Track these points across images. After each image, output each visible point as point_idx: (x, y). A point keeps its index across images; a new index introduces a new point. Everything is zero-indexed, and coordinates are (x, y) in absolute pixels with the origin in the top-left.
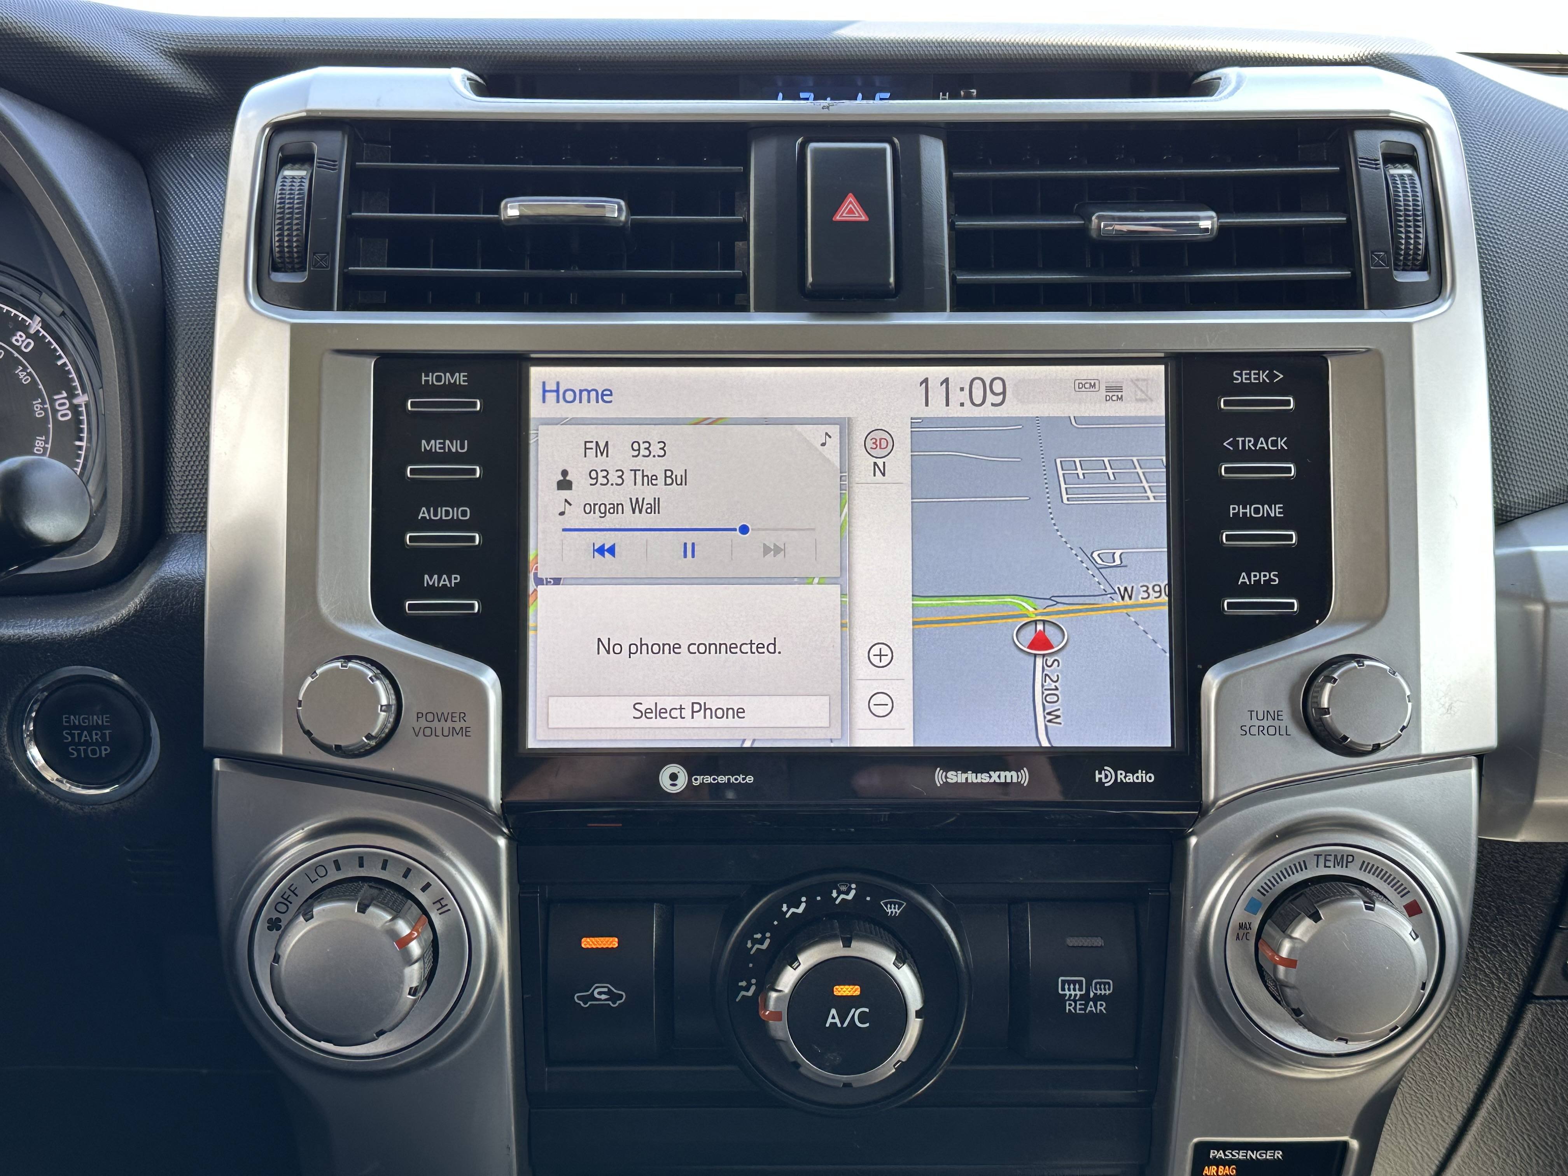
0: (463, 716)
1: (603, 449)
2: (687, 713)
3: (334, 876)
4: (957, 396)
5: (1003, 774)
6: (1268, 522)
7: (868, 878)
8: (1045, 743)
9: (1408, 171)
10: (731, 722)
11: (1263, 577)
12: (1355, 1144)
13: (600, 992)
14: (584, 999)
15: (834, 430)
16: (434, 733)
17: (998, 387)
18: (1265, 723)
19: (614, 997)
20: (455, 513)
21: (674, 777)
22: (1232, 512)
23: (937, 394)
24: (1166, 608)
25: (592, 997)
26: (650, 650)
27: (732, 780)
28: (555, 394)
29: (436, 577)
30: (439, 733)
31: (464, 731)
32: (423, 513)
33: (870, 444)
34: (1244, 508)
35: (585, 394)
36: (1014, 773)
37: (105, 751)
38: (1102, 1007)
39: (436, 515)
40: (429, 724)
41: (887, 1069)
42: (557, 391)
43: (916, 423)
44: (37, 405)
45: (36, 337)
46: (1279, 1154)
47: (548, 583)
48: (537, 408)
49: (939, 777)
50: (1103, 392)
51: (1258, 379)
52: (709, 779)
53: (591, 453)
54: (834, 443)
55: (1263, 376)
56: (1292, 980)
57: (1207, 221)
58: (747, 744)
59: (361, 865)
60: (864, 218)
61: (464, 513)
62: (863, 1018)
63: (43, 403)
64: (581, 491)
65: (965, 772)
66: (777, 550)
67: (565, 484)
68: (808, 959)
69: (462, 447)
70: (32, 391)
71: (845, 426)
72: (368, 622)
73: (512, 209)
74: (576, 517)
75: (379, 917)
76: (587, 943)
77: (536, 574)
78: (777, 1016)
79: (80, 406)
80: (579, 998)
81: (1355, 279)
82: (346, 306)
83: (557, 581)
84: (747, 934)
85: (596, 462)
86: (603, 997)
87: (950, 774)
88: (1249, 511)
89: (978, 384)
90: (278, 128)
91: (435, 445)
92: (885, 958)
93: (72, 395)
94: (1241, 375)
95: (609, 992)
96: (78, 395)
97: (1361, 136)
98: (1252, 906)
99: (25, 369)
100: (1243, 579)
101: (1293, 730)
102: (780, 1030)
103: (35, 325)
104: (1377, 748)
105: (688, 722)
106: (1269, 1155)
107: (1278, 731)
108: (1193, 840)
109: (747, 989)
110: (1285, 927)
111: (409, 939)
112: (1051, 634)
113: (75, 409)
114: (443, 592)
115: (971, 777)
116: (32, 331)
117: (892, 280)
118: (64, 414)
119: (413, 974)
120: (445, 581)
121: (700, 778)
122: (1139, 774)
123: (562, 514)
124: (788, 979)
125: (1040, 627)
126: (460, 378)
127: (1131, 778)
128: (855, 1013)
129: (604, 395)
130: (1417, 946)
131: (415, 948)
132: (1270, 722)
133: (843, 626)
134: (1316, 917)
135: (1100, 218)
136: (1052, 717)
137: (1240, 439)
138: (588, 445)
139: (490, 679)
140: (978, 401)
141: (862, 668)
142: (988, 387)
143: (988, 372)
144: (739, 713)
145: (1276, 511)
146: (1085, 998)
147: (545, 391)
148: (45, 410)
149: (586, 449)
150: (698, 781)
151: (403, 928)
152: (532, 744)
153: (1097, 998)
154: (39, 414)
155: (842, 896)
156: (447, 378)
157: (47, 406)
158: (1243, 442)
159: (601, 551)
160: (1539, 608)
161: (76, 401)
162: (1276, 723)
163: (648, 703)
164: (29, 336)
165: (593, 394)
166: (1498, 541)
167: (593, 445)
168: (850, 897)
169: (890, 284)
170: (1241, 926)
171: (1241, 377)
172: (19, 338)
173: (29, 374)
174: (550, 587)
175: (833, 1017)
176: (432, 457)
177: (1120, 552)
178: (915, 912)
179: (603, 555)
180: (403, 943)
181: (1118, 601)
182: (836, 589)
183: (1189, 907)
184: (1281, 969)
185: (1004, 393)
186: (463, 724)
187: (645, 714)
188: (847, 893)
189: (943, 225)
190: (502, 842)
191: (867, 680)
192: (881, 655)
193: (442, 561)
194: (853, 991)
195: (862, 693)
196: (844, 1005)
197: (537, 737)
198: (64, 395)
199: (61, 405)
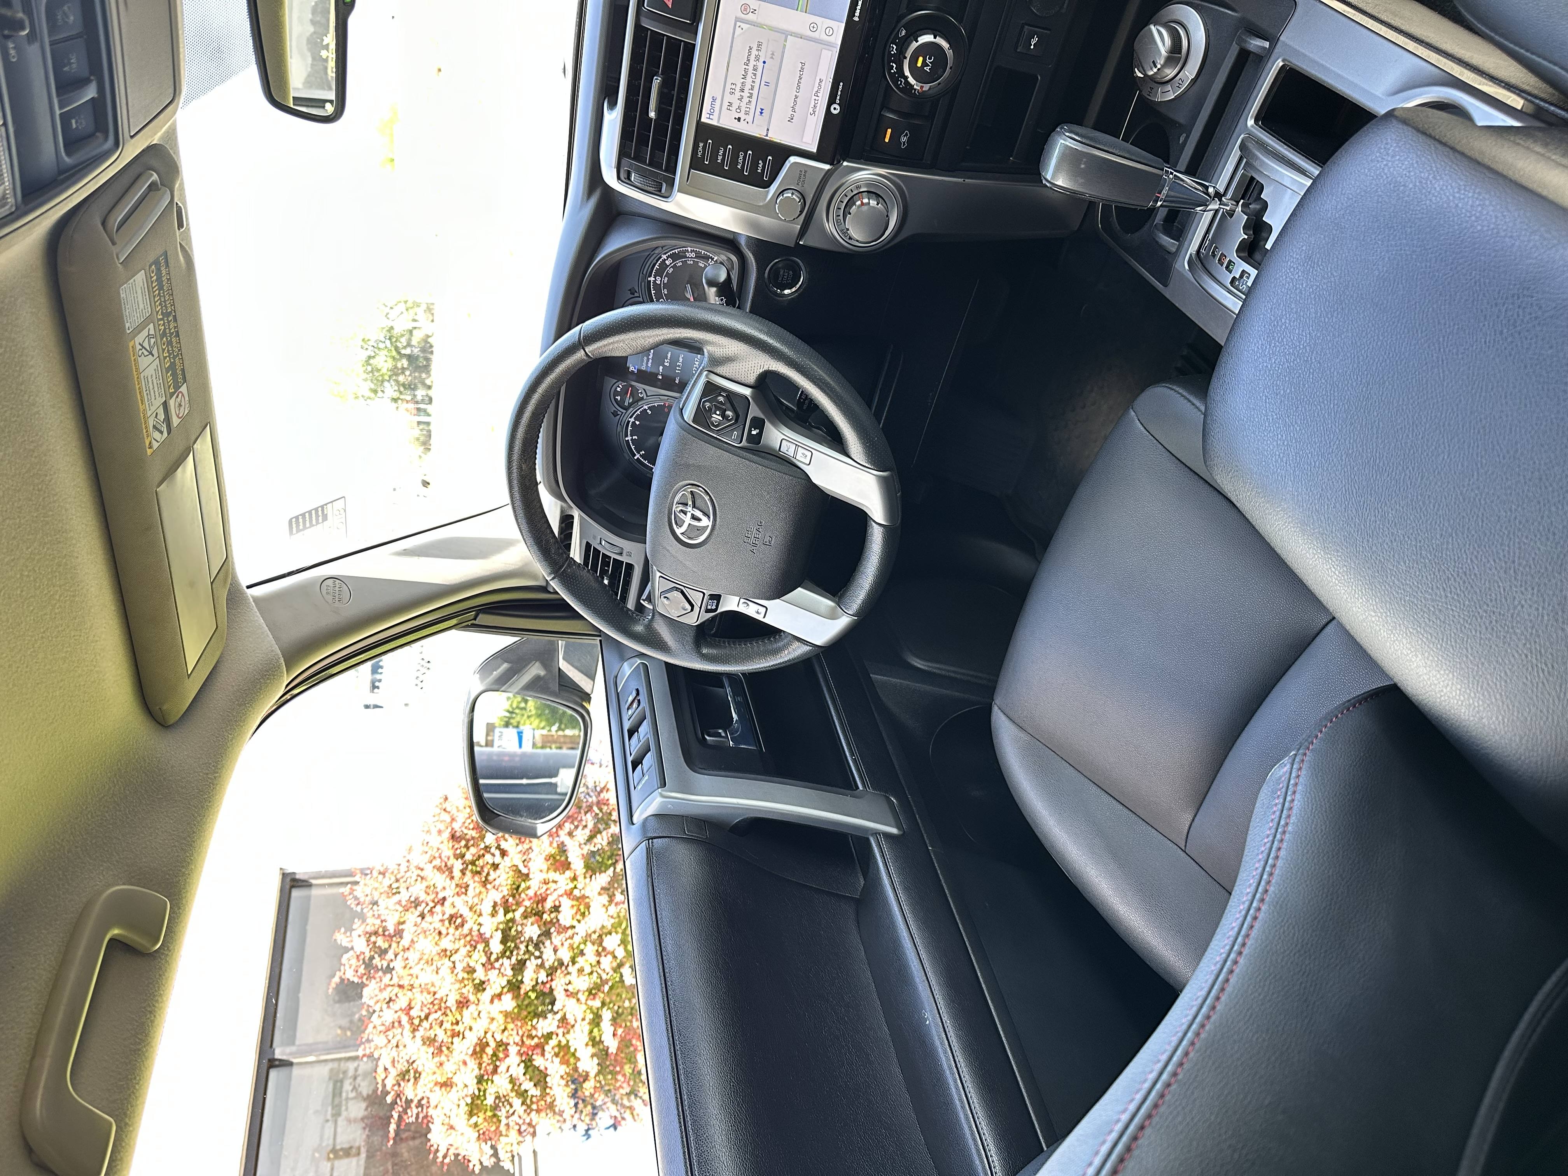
0: (802, 171)
1: (730, 104)
2: (817, 99)
3: (841, 217)
7: (891, 40)
10: (823, 84)
13: (904, 139)
14: (904, 145)
15: (738, 24)
19: (906, 135)
20: (741, 157)
21: (835, 109)
25: (904, 142)
26: (795, 105)
27: (840, 89)
28: (711, 115)
29: (759, 168)
30: (804, 180)
31: (805, 172)
33: (745, 12)
35: (712, 105)
37: (791, 272)
39: (740, 163)
40: (801, 182)
41: (950, 53)
45: (668, 258)
47: (768, 133)
48: (714, 122)
49: (856, 19)
52: (838, 97)
53: (731, 108)
54: (743, 25)
58: (831, 81)
59: (841, 208)
61: (742, 154)
62: (930, 59)
63: (689, 260)
64: (742, 115)
65: (856, 9)
66: (773, 54)
67: (739, 119)
68: (907, 73)
69: (722, 150)
70: (684, 263)
71: (737, 20)
72: (768, 192)
73: (652, 114)
74: (750, 118)
76: (887, 140)
77: (764, 136)
78: (922, 87)
80: (903, 147)
82: (674, 174)
83: (768, 130)
84: (897, 87)
85: (733, 108)
87: (856, 17)
90: (619, 178)
91: (720, 158)
93: (688, 251)
99: (677, 263)
102: (926, 87)
103: (664, 257)
105: (820, 99)
109: (912, 94)
111: (862, 202)
113: (692, 251)
114: (764, 167)
115: (859, 7)
116: (666, 258)
118: (693, 255)
119: (873, 203)
120: (761, 166)
123: (748, 123)
124: (911, 80)
126: (701, 145)
128: (928, 61)
129: (714, 99)
131: (866, 199)
133: (801, 38)
139: (793, 159)
141: (815, 35)
144: (821, 81)
147: (710, 119)
148: (691, 260)
149: (729, 110)
150: (838, 101)
151: (859, 203)
152: (815, 151)
154: (692, 262)
155: (894, 51)
156: (700, 149)
159: (761, 113)
161: (690, 251)
163: (811, 110)
165: (713, 103)
167: (729, 107)
168: (895, 48)
172: (667, 262)
173: (679, 262)
175: (927, 69)
176: (723, 160)
178: (906, 25)
179: (763, 113)
180: (862, 204)
182: (789, 37)
187: (814, 112)
190: (845, 164)
191: (820, 35)
192: (813, 27)
193: (755, 165)
194: (921, 59)
195: (824, 37)
196: (924, 64)
197: (814, 149)
198: (687, 254)
199: (690, 255)
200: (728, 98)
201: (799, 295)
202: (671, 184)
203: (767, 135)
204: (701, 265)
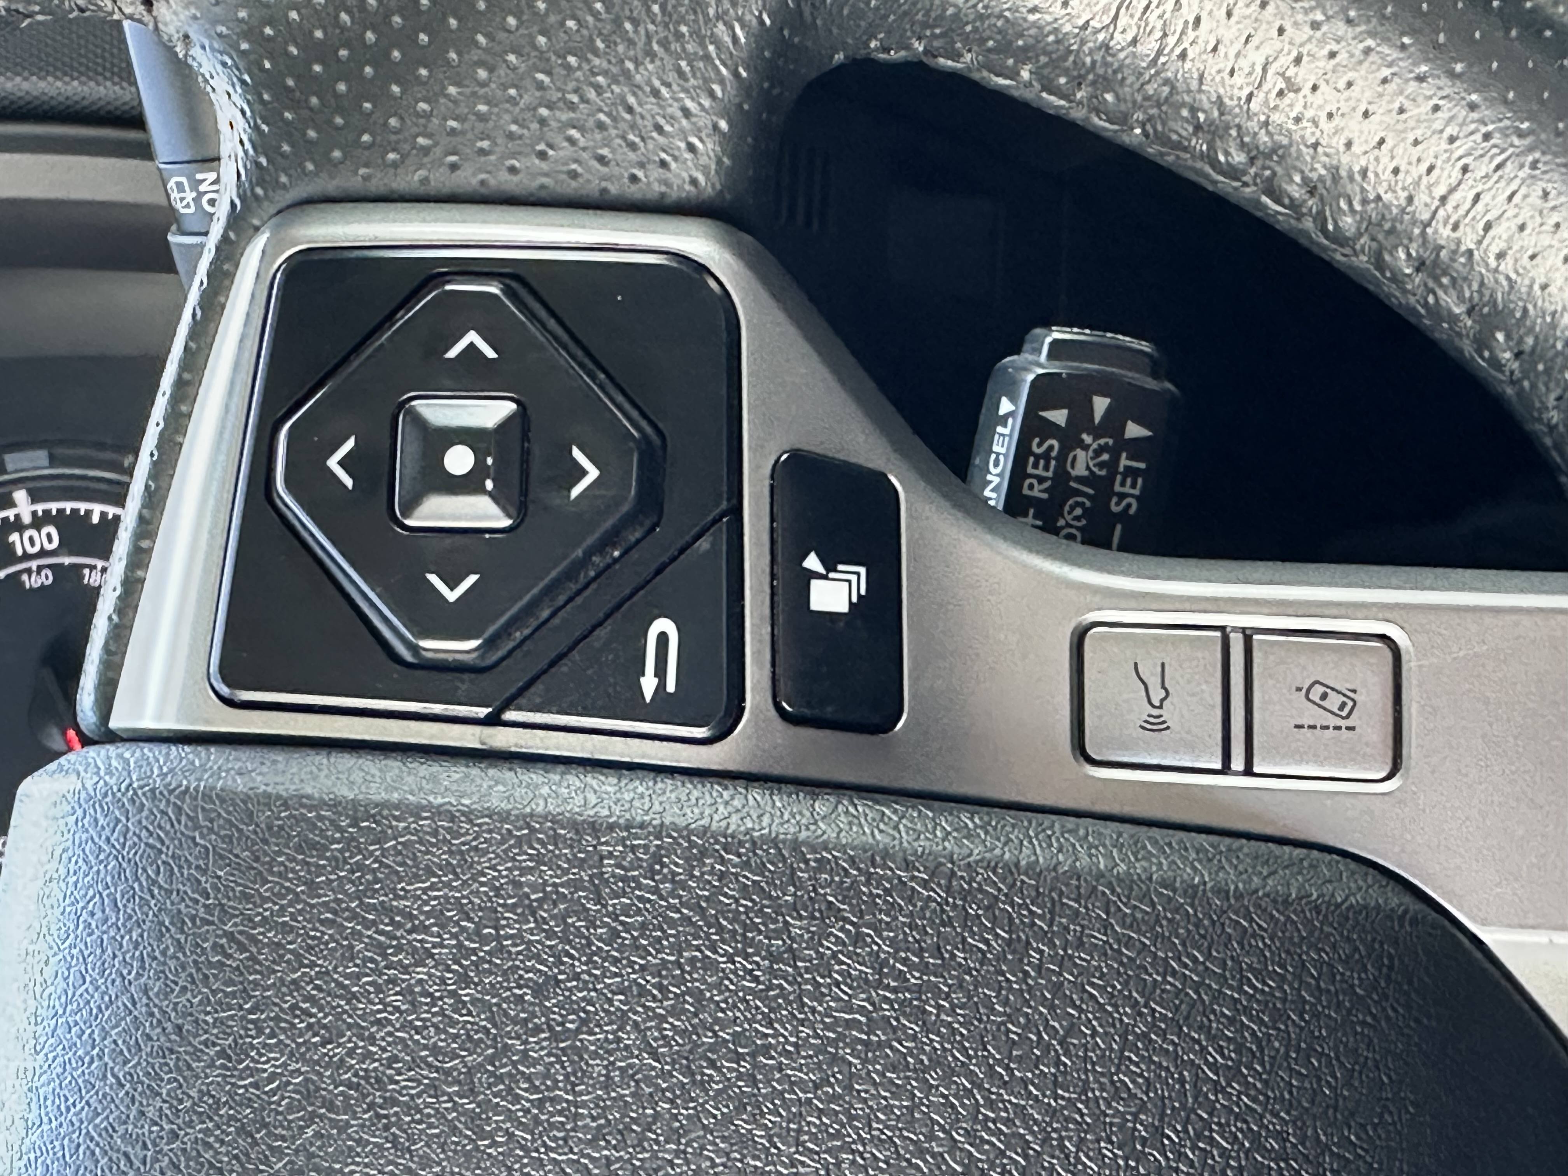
44: (33, 582)
63: (28, 571)
79: (34, 513)
93: (18, 526)
96: (17, 516)
113: (38, 522)
118: (48, 538)
148: (40, 568)
154: (47, 578)
157: (34, 564)
161: (27, 519)
198: (14, 537)
199: (32, 543)
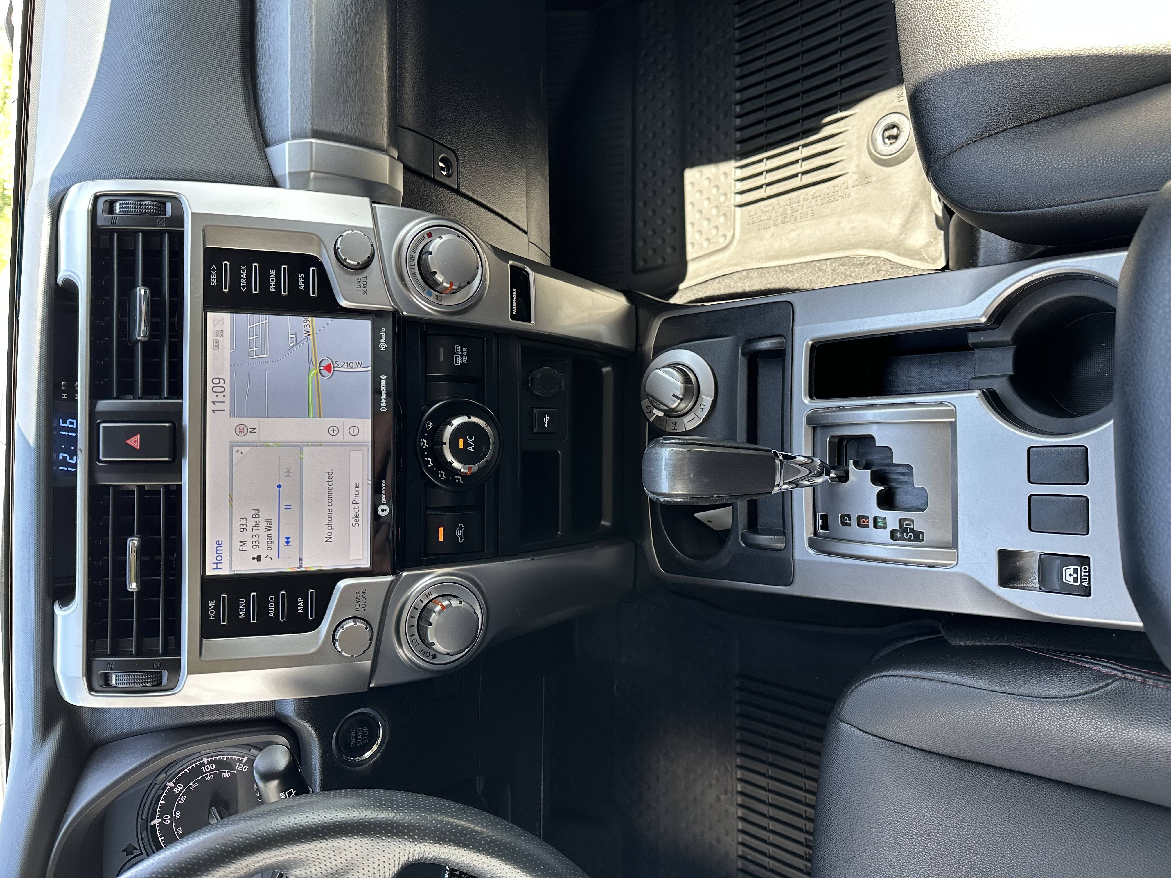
0: (358, 593)
1: (243, 543)
2: (356, 506)
3: (417, 636)
4: (220, 398)
5: (382, 385)
6: (278, 276)
7: (418, 434)
8: (370, 368)
9: (118, 205)
10: (360, 489)
11: (301, 280)
12: (511, 262)
13: (459, 533)
14: (462, 539)
15: (235, 449)
16: (364, 604)
17: (217, 381)
18: (362, 285)
19: (461, 528)
20: (272, 602)
21: (383, 510)
22: (273, 290)
23: (219, 406)
24: (314, 318)
25: (461, 536)
26: (330, 521)
27: (384, 488)
28: (218, 564)
29: (299, 608)
30: (364, 601)
31: (364, 592)
32: (272, 615)
33: (242, 434)
34: (271, 285)
35: (218, 552)
36: (382, 381)
37: (365, 729)
38: (465, 350)
39: (272, 610)
40: (361, 606)
41: (488, 429)
42: (217, 563)
43: (232, 415)
44: (208, 779)
45: (176, 784)
46: (514, 290)
47: (301, 563)
48: (225, 571)
49: (383, 410)
50: (219, 338)
51: (215, 276)
52: (384, 497)
53: (245, 548)
54: (241, 449)
55: (214, 273)
56: (458, 284)
57: (141, 291)
58: (370, 482)
59: (413, 626)
60: (138, 436)
61: (272, 598)
62: (470, 438)
63: (207, 776)
64: (262, 551)
65: (381, 400)
66: (288, 472)
67: (259, 558)
68: (450, 458)
69: (243, 601)
70: (202, 781)
71: (233, 444)
72: (318, 633)
73: (133, 586)
74: (273, 553)
75: (433, 618)
76: (441, 539)
77: (298, 568)
78: (470, 469)
79: (208, 761)
80: (461, 541)
81: (170, 232)
82: (179, 653)
83: (301, 559)
84: (439, 480)
85: (249, 546)
86: (461, 532)
87: (382, 405)
88: (273, 283)
89: (215, 389)
90: (91, 688)
91: (242, 612)
92: (449, 430)
93: (204, 765)
94: (213, 282)
95: (459, 530)
96: (203, 762)
97: (100, 223)
98: (430, 294)
99: (191, 786)
100: (302, 288)
101: (365, 275)
102: (475, 468)
103: (171, 784)
104: (372, 245)
105: (360, 506)
106: (515, 293)
107: (365, 281)
108: (405, 313)
109: (459, 479)
110: (438, 284)
111: (442, 606)
112: (325, 364)
113: (209, 763)
114: (306, 604)
116: (173, 785)
117: (167, 425)
118: (212, 767)
119: (455, 603)
120: (301, 604)
121: (383, 500)
122: (382, 334)
123: (271, 559)
124: (456, 465)
125: (322, 368)
126: (212, 604)
127: (384, 337)
128: (469, 441)
129: (219, 544)
130: (445, 237)
131: (445, 603)
132: (361, 283)
133: (321, 445)
134: (435, 273)
135: (139, 336)
136: (359, 365)
137: (242, 284)
138: (241, 549)
139: (342, 584)
140: (222, 389)
141: (339, 438)
142: (217, 385)
143: (209, 385)
144: (357, 486)
145: (273, 273)
146: (461, 355)
147: (217, 568)
148: (210, 775)
149: (243, 550)
151: (438, 608)
152: (368, 565)
153: (461, 351)
154: (212, 777)
155: (425, 444)
156: (212, 609)
157: (208, 774)
158: (243, 283)
159: (288, 542)
160: (312, 174)
161: (206, 763)
162: (362, 281)
163: (352, 521)
164: (176, 786)
165: (218, 548)
166: (284, 187)
167: (241, 548)
168: (425, 441)
169: (169, 426)
170: (437, 299)
171: (214, 282)
172: (176, 791)
173: (193, 784)
174: (303, 562)
175: (470, 449)
176: (247, 613)
177: (290, 336)
178: (431, 418)
179: (290, 541)
180: (443, 607)
181: (311, 337)
182: (305, 448)
183: (430, 316)
184: (454, 287)
185: (219, 379)
186: (361, 593)
187: (357, 522)
188: (424, 442)
189: (140, 402)
190: (405, 574)
191: (344, 436)
192: (333, 430)
193: (292, 606)
194: (461, 441)
195: (349, 438)
196: (466, 444)
197: (366, 563)
198: (203, 768)
199: (208, 768)
200: (238, 537)
201: (383, 753)
202: (175, 668)
203: (301, 567)
204: (225, 775)
